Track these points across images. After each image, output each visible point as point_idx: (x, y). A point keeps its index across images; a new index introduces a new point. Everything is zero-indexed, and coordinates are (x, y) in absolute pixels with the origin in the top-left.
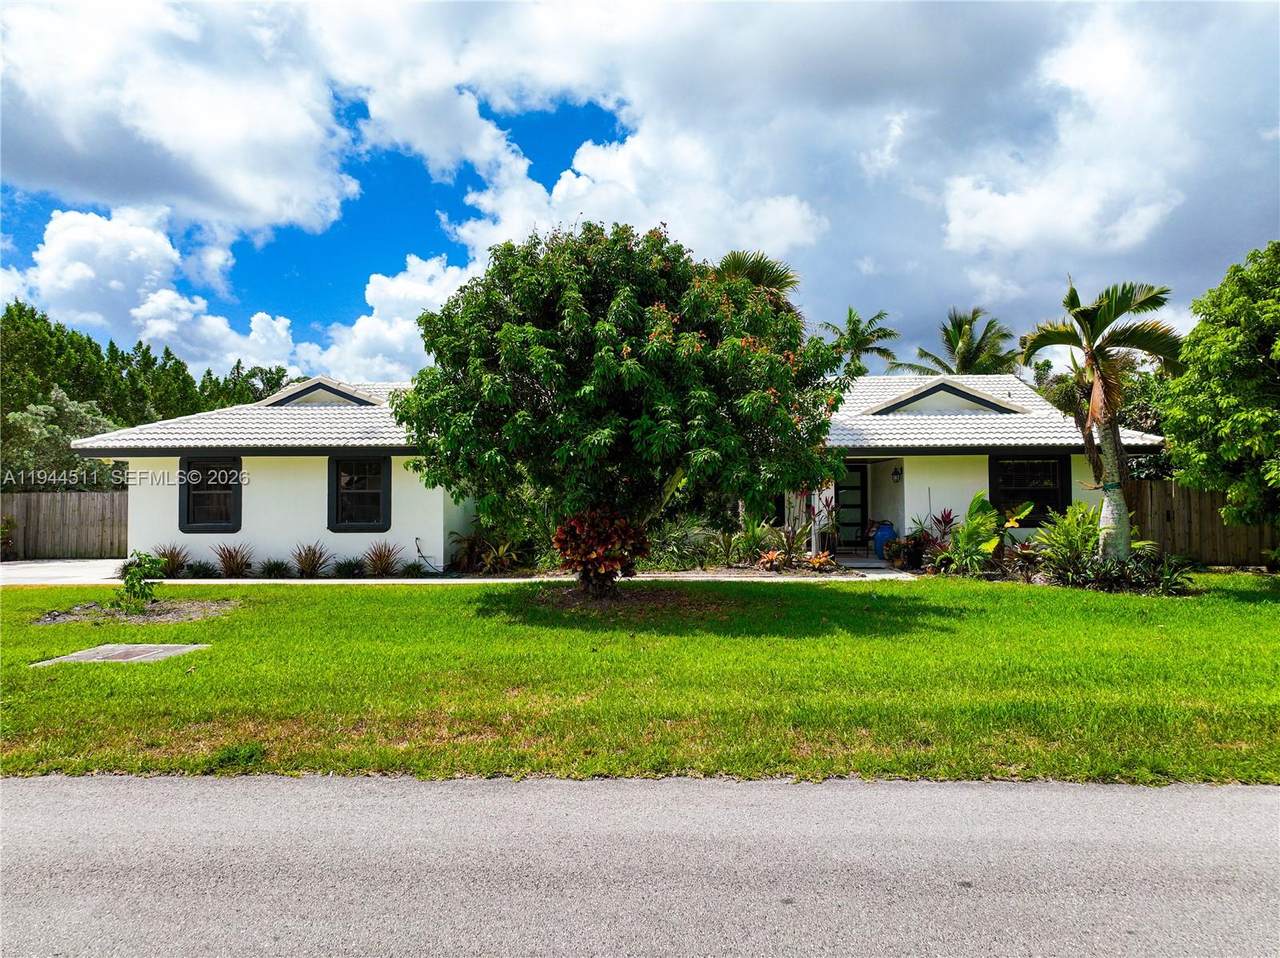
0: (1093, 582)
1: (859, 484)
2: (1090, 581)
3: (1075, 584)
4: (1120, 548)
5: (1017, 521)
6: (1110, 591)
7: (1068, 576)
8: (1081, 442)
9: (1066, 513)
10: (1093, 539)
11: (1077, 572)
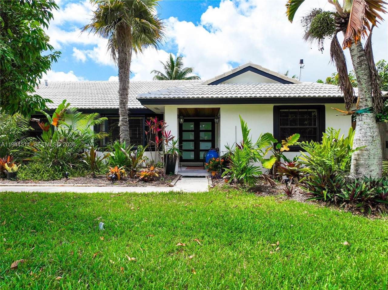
0: (347, 202)
1: (211, 129)
2: (345, 201)
3: (330, 202)
4: (372, 168)
5: (289, 147)
6: (366, 214)
7: (323, 194)
8: (342, 95)
9: (322, 140)
10: (346, 160)
11: (331, 191)
